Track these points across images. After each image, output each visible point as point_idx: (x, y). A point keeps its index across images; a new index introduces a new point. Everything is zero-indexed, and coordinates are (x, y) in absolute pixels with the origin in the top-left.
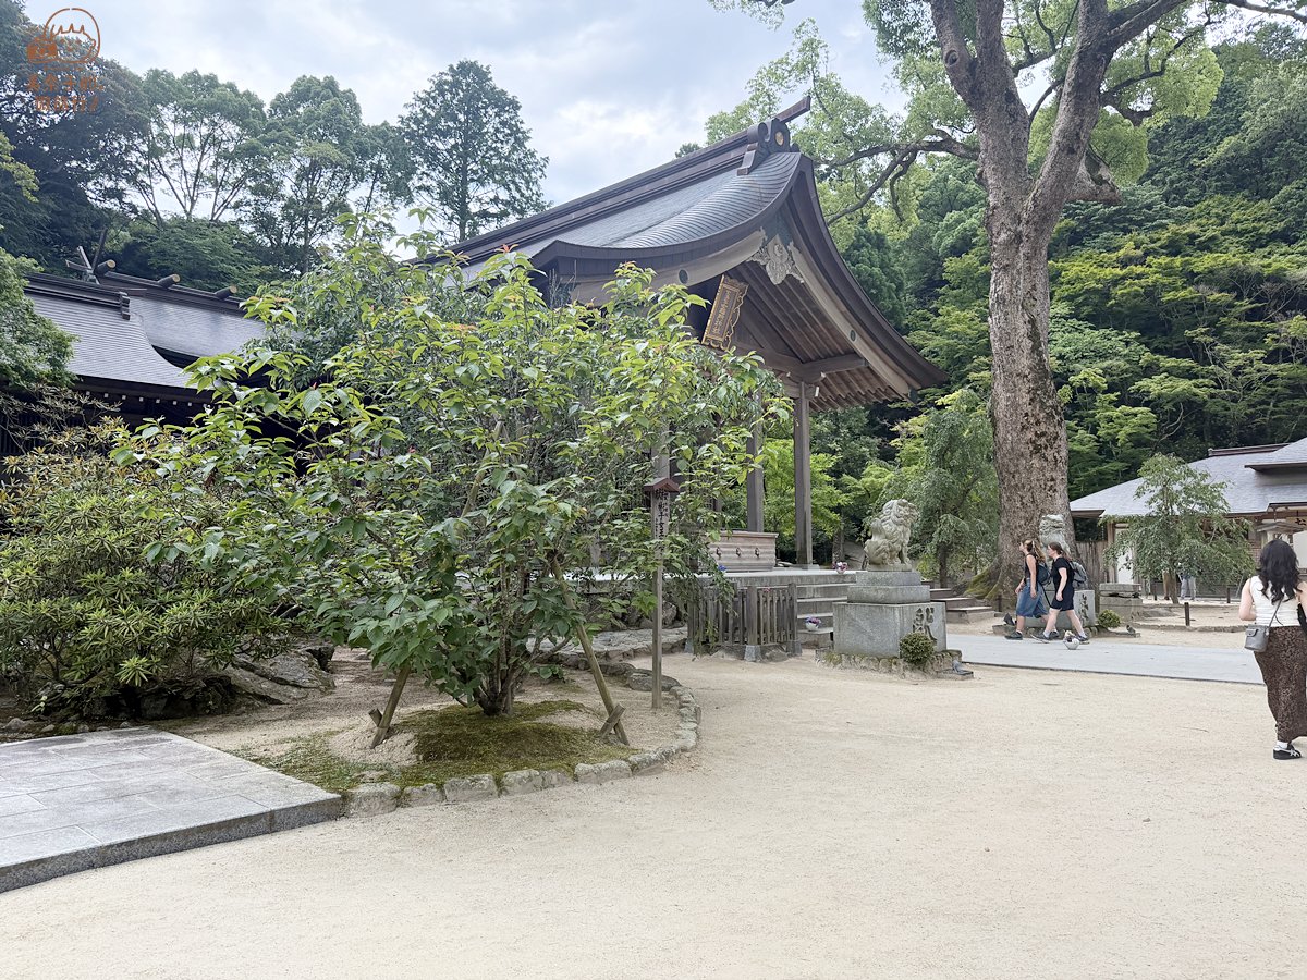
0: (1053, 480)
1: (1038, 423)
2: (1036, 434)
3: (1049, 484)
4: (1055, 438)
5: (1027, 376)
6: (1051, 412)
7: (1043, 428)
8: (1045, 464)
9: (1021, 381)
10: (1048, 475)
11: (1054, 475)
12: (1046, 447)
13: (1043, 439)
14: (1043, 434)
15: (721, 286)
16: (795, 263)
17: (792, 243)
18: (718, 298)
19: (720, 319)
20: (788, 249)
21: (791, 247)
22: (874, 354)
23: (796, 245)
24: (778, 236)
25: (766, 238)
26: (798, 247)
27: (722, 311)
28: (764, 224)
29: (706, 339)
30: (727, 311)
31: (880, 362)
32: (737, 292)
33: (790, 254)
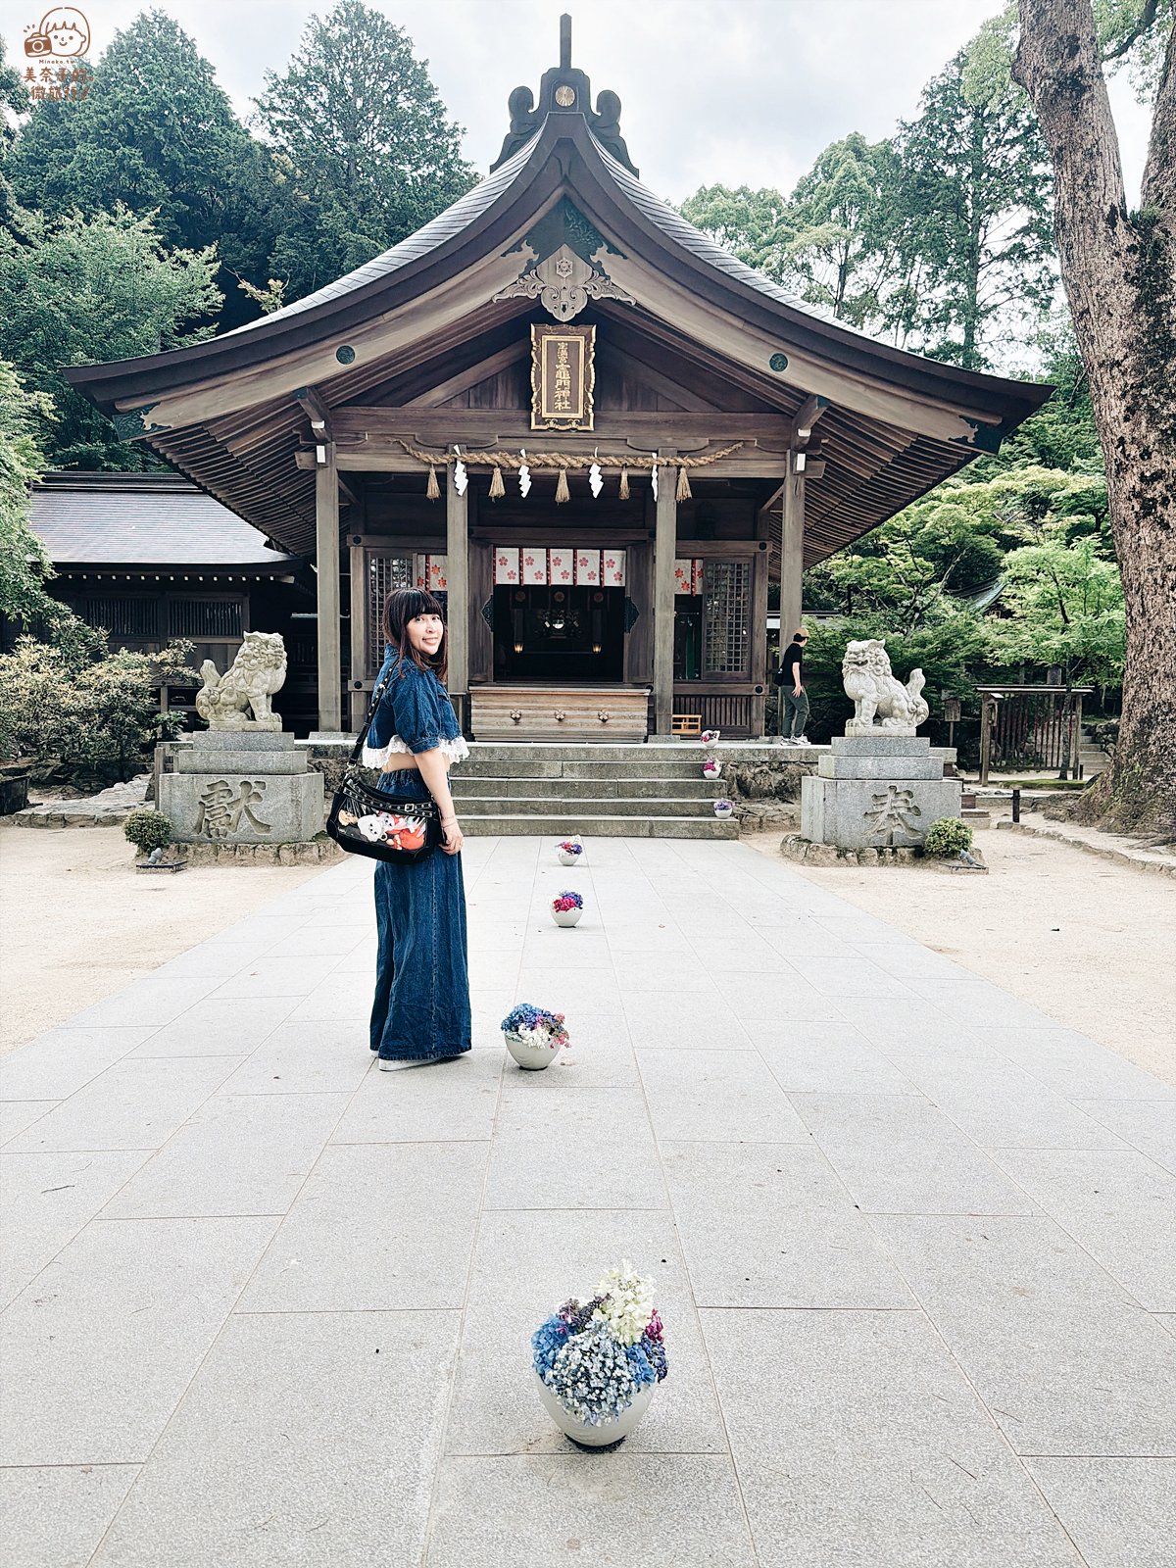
1: (1145, 453)
2: (1142, 478)
5: (1118, 364)
7: (1155, 463)
13: (1160, 486)
14: (1158, 476)
15: (543, 340)
16: (608, 278)
17: (605, 247)
18: (544, 357)
19: (562, 387)
20: (594, 259)
21: (601, 255)
22: (846, 384)
23: (612, 249)
24: (565, 249)
25: (536, 258)
26: (617, 252)
27: (563, 376)
28: (529, 238)
29: (541, 421)
30: (573, 372)
31: (869, 394)
32: (581, 340)
33: (598, 267)
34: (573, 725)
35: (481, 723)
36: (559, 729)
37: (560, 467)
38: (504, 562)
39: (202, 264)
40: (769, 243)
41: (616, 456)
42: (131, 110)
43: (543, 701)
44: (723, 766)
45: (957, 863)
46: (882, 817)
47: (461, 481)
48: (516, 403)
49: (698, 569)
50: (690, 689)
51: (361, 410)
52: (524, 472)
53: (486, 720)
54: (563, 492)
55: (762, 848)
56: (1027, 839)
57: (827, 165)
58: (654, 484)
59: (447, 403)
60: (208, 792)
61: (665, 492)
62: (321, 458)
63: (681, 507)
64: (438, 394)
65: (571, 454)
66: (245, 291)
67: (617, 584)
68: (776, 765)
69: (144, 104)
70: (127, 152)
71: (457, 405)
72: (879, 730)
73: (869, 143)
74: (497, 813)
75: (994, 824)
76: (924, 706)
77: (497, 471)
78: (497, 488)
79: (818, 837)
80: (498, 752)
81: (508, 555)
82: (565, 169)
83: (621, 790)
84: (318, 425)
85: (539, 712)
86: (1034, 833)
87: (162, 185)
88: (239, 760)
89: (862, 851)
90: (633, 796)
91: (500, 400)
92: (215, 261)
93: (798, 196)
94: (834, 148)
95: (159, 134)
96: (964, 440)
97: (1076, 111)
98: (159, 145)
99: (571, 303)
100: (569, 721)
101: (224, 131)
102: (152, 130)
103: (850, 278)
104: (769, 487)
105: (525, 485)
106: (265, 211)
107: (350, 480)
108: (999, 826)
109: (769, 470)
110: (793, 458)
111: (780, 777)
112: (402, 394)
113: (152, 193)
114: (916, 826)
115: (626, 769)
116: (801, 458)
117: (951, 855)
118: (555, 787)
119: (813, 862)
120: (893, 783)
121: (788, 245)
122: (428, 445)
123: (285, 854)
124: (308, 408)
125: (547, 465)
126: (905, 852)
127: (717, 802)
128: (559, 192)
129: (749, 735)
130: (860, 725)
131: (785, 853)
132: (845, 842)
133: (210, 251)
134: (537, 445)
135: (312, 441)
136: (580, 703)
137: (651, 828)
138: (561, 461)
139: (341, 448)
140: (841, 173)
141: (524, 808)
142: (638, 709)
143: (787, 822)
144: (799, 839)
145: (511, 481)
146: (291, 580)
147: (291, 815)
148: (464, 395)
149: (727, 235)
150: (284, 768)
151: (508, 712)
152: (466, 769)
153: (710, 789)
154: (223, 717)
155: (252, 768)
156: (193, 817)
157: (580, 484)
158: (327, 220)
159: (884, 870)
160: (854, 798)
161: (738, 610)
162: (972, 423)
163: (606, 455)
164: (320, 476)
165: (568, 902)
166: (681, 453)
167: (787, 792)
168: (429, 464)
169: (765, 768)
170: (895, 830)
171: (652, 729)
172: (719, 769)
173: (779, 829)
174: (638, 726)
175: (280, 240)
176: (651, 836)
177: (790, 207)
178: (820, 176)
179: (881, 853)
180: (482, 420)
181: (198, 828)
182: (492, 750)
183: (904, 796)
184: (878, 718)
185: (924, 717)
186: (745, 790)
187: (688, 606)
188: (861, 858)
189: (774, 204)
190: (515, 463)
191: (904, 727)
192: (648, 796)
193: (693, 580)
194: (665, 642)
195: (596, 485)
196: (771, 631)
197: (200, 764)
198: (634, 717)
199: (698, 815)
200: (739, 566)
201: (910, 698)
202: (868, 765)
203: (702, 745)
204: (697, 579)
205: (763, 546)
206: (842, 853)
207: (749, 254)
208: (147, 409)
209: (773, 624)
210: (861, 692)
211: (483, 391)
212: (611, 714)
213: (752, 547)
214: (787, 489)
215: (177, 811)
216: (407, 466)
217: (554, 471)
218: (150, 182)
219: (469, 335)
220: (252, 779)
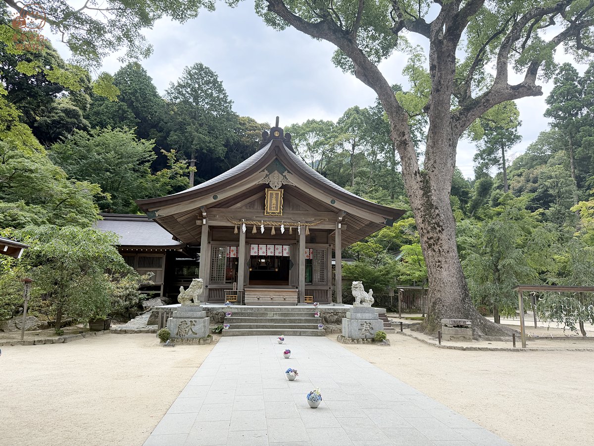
0: (439, 262)
1: (428, 232)
2: (428, 238)
3: (437, 264)
4: (438, 240)
5: (420, 209)
6: (434, 226)
7: (431, 235)
8: (434, 254)
9: (417, 212)
10: (436, 259)
11: (440, 259)
12: (434, 245)
13: (432, 240)
14: (431, 238)
15: (268, 192)
16: (287, 179)
17: (287, 171)
18: (269, 196)
19: (274, 204)
20: (284, 174)
21: (286, 173)
22: (351, 207)
23: (289, 172)
24: (276, 171)
25: (268, 174)
26: (290, 173)
27: (274, 201)
28: (267, 169)
29: (267, 213)
30: (277, 201)
31: (357, 210)
32: (279, 193)
33: (285, 176)
34: (275, 300)
35: (248, 300)
36: (271, 301)
37: (272, 225)
38: (253, 248)
39: (149, 144)
40: (330, 138)
41: (288, 223)
42: (125, 91)
43: (266, 293)
44: (320, 314)
45: (383, 343)
46: (363, 330)
47: (244, 229)
48: (261, 207)
49: (311, 252)
50: (309, 288)
51: (216, 209)
52: (262, 226)
53: (249, 299)
54: (273, 232)
55: (332, 339)
56: (404, 336)
57: (348, 114)
58: (299, 230)
59: (241, 208)
60: (181, 324)
61: (302, 232)
62: (204, 223)
63: (307, 237)
64: (239, 205)
65: (276, 222)
66: (163, 153)
67: (287, 255)
68: (335, 313)
69: (129, 90)
70: (122, 104)
71: (244, 208)
72: (362, 306)
73: (360, 109)
74: (255, 328)
75: (396, 332)
76: (373, 299)
77: (255, 226)
78: (255, 231)
79: (347, 336)
80: (254, 309)
81: (255, 247)
82: (277, 153)
83: (291, 321)
84: (204, 214)
85: (266, 296)
86: (405, 335)
87: (133, 114)
88: (189, 314)
89: (358, 340)
90: (294, 323)
91: (256, 207)
92: (154, 144)
93: (339, 123)
94: (349, 110)
95: (133, 99)
96: (383, 223)
97: (405, 149)
98: (133, 102)
99: (277, 185)
100: (274, 299)
101: (154, 98)
102: (131, 98)
103: (356, 148)
104: (330, 231)
105: (263, 230)
106: (166, 123)
107: (211, 228)
108: (397, 333)
109: (331, 227)
110: (338, 224)
111: (336, 317)
112: (228, 205)
113: (129, 117)
114: (372, 332)
115: (293, 315)
116: (340, 225)
117: (381, 341)
118: (272, 321)
119: (345, 342)
120: (366, 321)
121: (336, 139)
122: (234, 219)
123: (202, 341)
124: (203, 210)
125: (269, 225)
126: (369, 340)
127: (319, 325)
128: (275, 158)
129: (327, 303)
130: (357, 303)
131: (338, 340)
132: (354, 337)
133: (153, 141)
134: (266, 219)
135: (202, 218)
136: (277, 294)
137: (300, 333)
138: (273, 224)
139: (210, 219)
140: (352, 118)
141: (263, 327)
142: (294, 296)
143: (339, 331)
144: (342, 336)
145: (259, 229)
146: (181, 250)
147: (203, 330)
148: (246, 205)
149: (316, 134)
150: (202, 316)
151: (256, 296)
152: (245, 314)
153: (316, 321)
154: (185, 302)
155: (193, 317)
156: (176, 331)
157: (278, 229)
158: (189, 128)
159: (364, 345)
160: (355, 325)
161: (323, 264)
162: (385, 218)
163: (285, 222)
164: (203, 227)
165: (287, 352)
166: (306, 222)
167: (339, 322)
168: (235, 224)
169: (332, 314)
170: (367, 334)
171: (299, 302)
172: (319, 315)
173: (337, 333)
174: (295, 300)
175: (172, 133)
176: (300, 335)
177: (336, 126)
178: (346, 118)
179: (363, 340)
180: (251, 212)
181: (177, 334)
182: (252, 308)
183: (369, 324)
184: (361, 302)
185: (373, 302)
186: (326, 321)
187: (309, 262)
188: (358, 342)
189: (332, 125)
190: (260, 224)
191: (367, 305)
192: (299, 323)
193: (310, 254)
194: (302, 275)
195: (283, 230)
196: (333, 265)
197: (178, 315)
198: (294, 298)
199: (313, 329)
200: (323, 251)
201: (369, 296)
202: (359, 315)
203: (314, 307)
204: (311, 254)
205: (330, 246)
206: (353, 340)
207: (324, 141)
208: (157, 211)
209: (333, 263)
210: (357, 295)
211: (251, 204)
212: (287, 297)
213: (327, 245)
214: (336, 232)
215: (172, 329)
216: (229, 224)
217: (271, 226)
218: (129, 113)
219: (248, 190)
220: (193, 320)
